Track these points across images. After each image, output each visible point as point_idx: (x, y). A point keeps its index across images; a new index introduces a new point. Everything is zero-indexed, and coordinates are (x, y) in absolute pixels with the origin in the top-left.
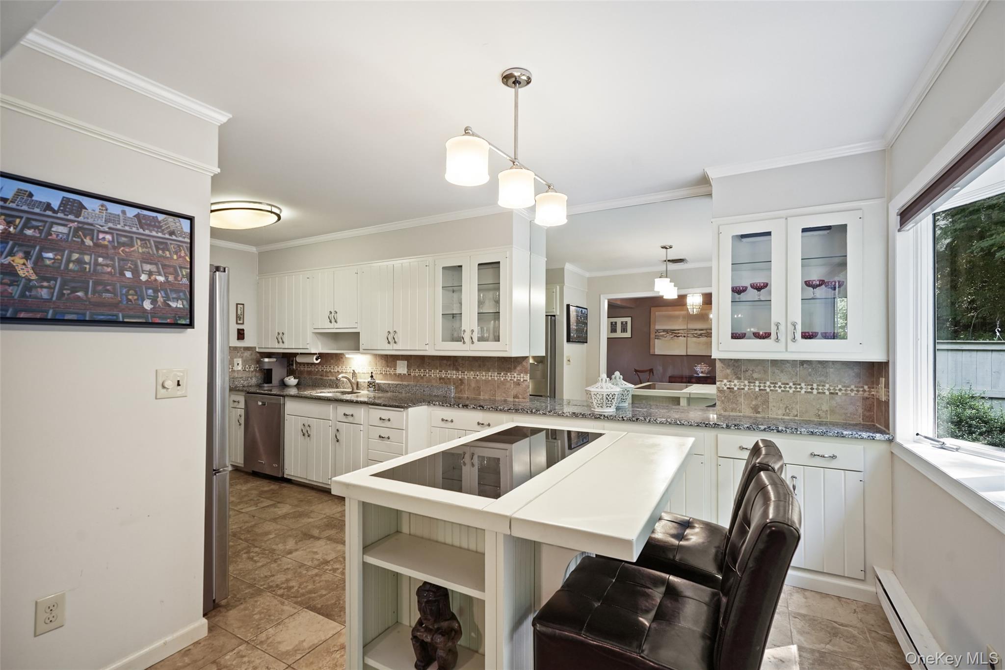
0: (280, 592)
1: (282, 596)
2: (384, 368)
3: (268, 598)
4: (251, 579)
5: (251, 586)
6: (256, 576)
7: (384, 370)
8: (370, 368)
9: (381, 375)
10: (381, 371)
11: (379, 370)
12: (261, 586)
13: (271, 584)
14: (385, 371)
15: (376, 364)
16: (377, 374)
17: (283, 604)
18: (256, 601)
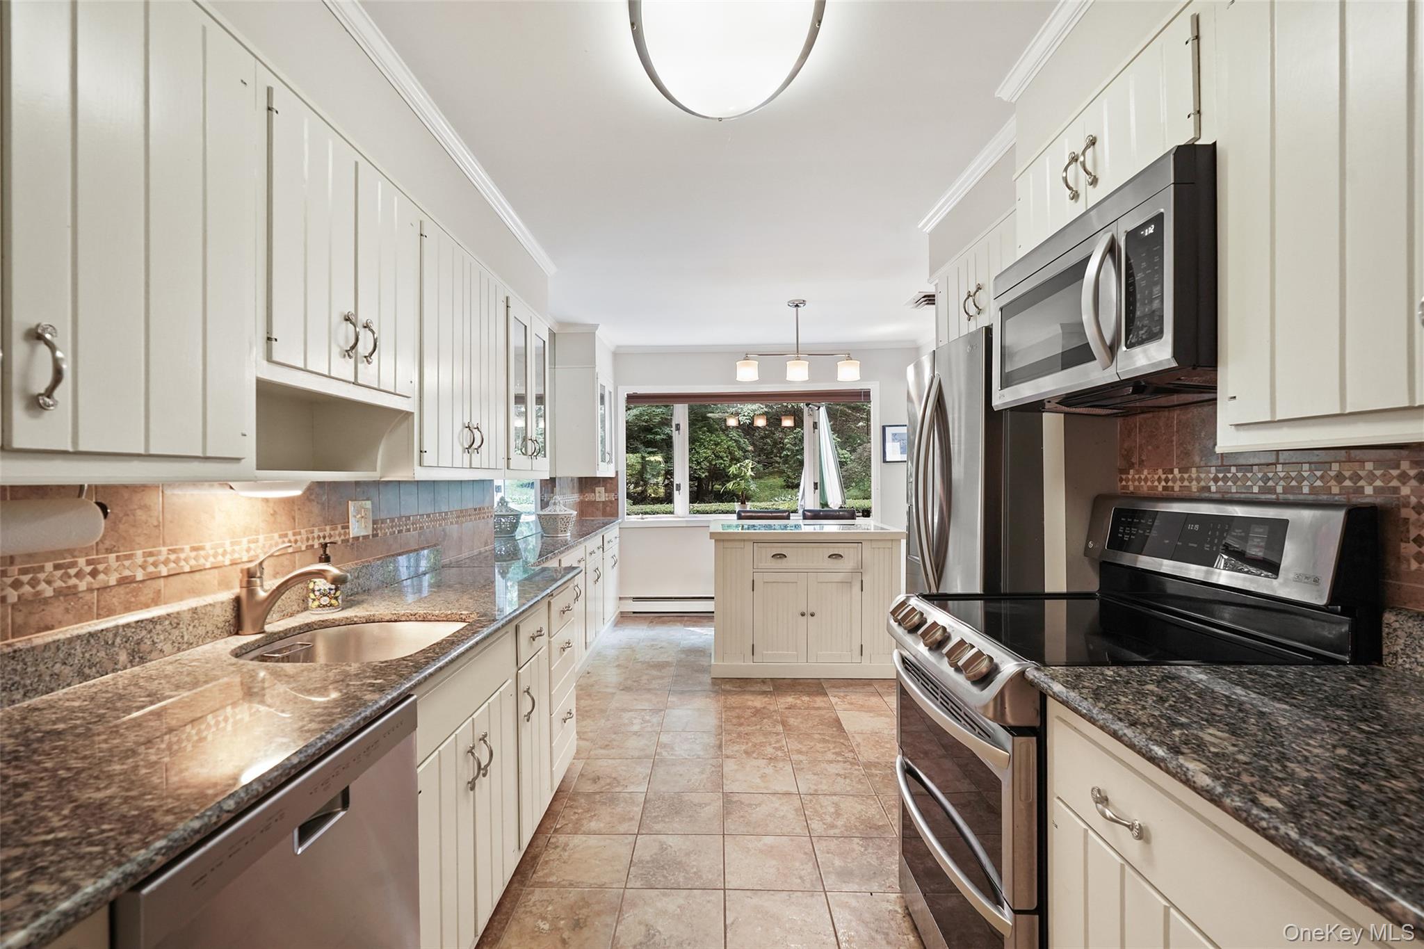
0: (851, 755)
1: (853, 751)
2: (316, 529)
3: (865, 755)
4: (862, 783)
5: (870, 776)
6: (854, 784)
7: (316, 535)
8: (276, 536)
9: (309, 552)
10: (308, 539)
11: (304, 536)
12: (859, 770)
13: (849, 767)
14: (319, 537)
15: (294, 518)
16: (299, 551)
17: (858, 745)
18: (878, 758)
